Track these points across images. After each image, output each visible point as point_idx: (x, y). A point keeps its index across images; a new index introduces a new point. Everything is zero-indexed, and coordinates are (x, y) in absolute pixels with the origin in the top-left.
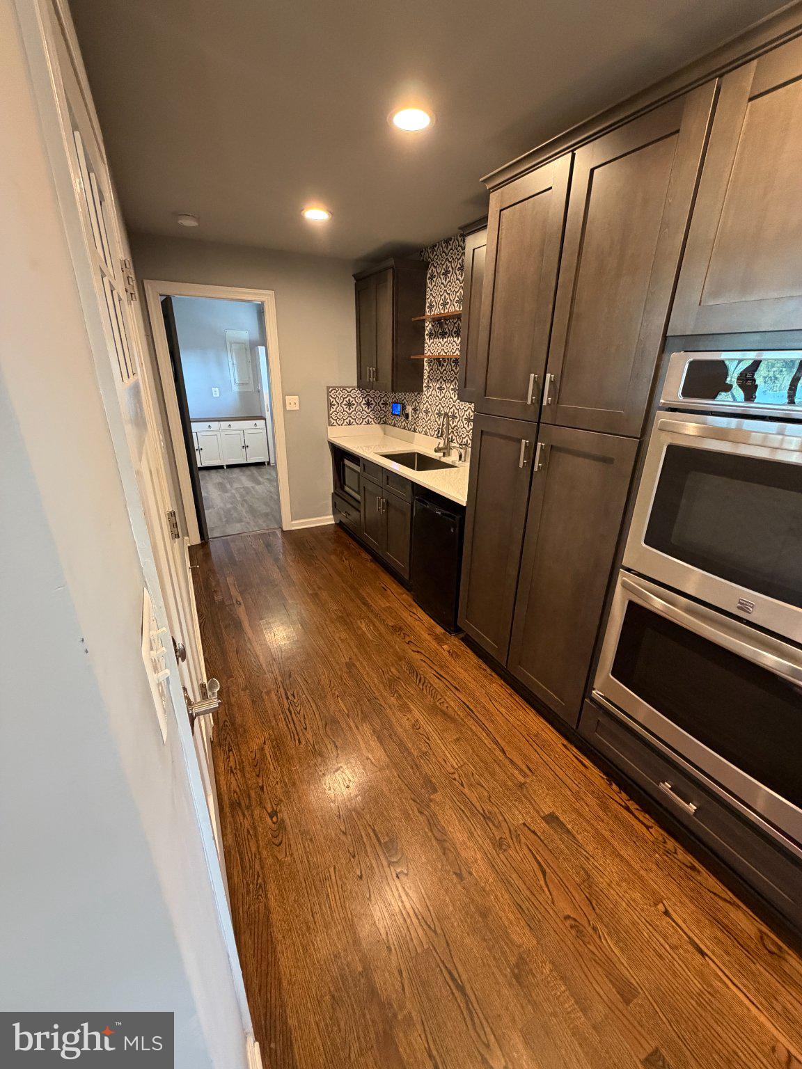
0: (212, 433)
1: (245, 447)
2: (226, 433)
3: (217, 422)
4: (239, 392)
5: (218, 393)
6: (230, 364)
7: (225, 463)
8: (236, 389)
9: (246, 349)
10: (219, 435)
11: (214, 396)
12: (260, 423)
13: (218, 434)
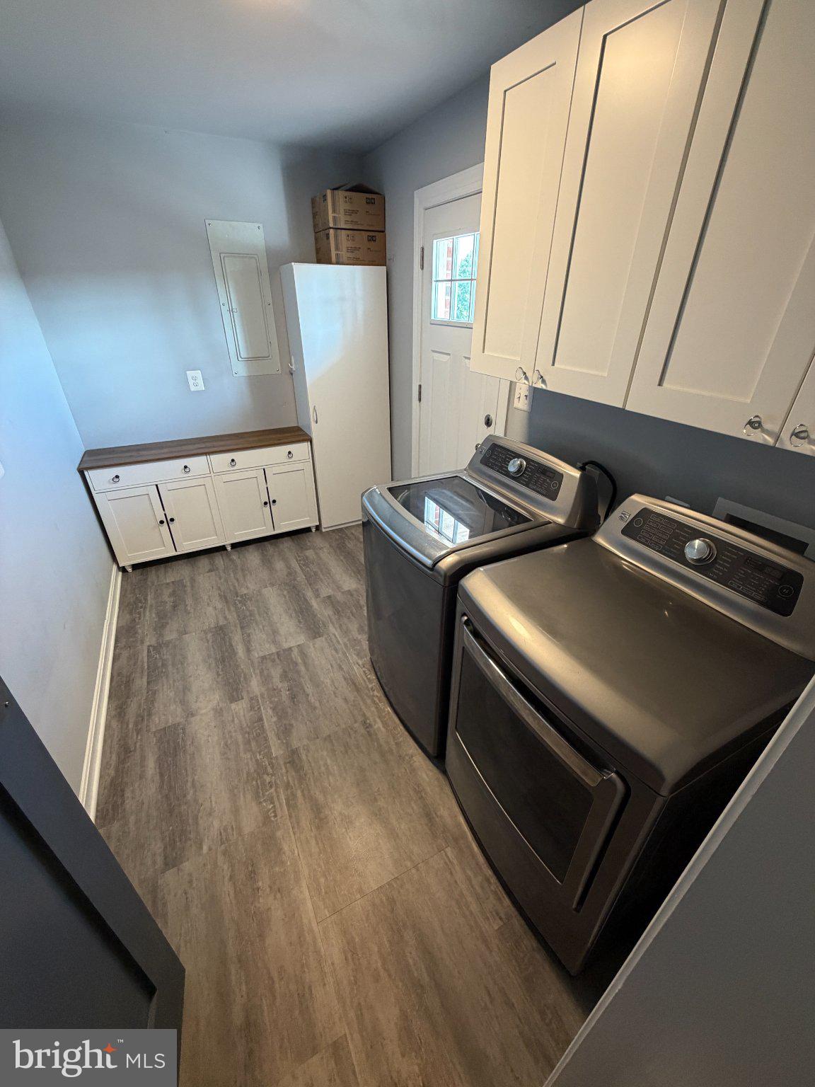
0: (194, 483)
1: (270, 503)
2: (226, 478)
3: (204, 458)
4: (249, 376)
5: (200, 382)
6: (225, 309)
7: (227, 542)
8: (240, 369)
9: (259, 273)
10: (209, 485)
11: (193, 388)
12: (300, 449)
13: (208, 482)
